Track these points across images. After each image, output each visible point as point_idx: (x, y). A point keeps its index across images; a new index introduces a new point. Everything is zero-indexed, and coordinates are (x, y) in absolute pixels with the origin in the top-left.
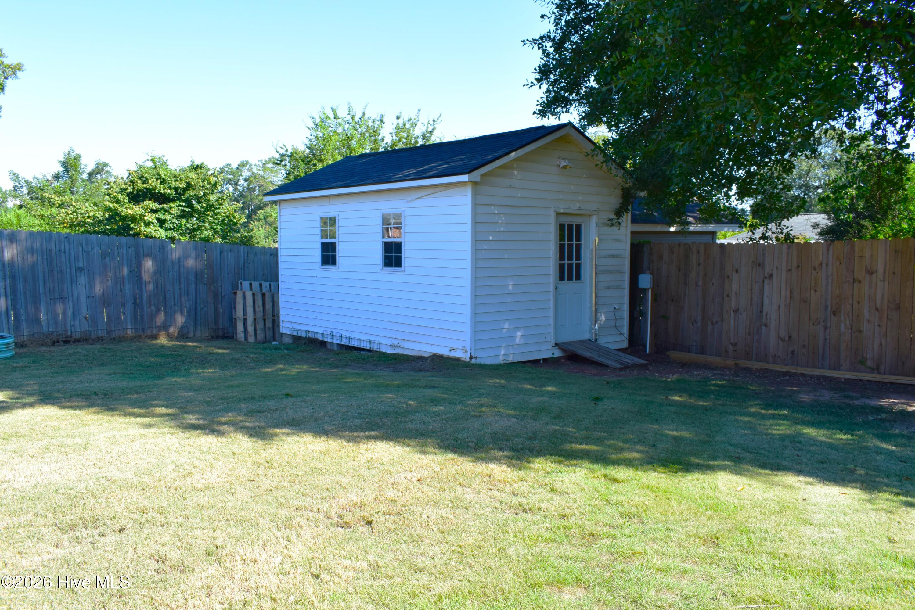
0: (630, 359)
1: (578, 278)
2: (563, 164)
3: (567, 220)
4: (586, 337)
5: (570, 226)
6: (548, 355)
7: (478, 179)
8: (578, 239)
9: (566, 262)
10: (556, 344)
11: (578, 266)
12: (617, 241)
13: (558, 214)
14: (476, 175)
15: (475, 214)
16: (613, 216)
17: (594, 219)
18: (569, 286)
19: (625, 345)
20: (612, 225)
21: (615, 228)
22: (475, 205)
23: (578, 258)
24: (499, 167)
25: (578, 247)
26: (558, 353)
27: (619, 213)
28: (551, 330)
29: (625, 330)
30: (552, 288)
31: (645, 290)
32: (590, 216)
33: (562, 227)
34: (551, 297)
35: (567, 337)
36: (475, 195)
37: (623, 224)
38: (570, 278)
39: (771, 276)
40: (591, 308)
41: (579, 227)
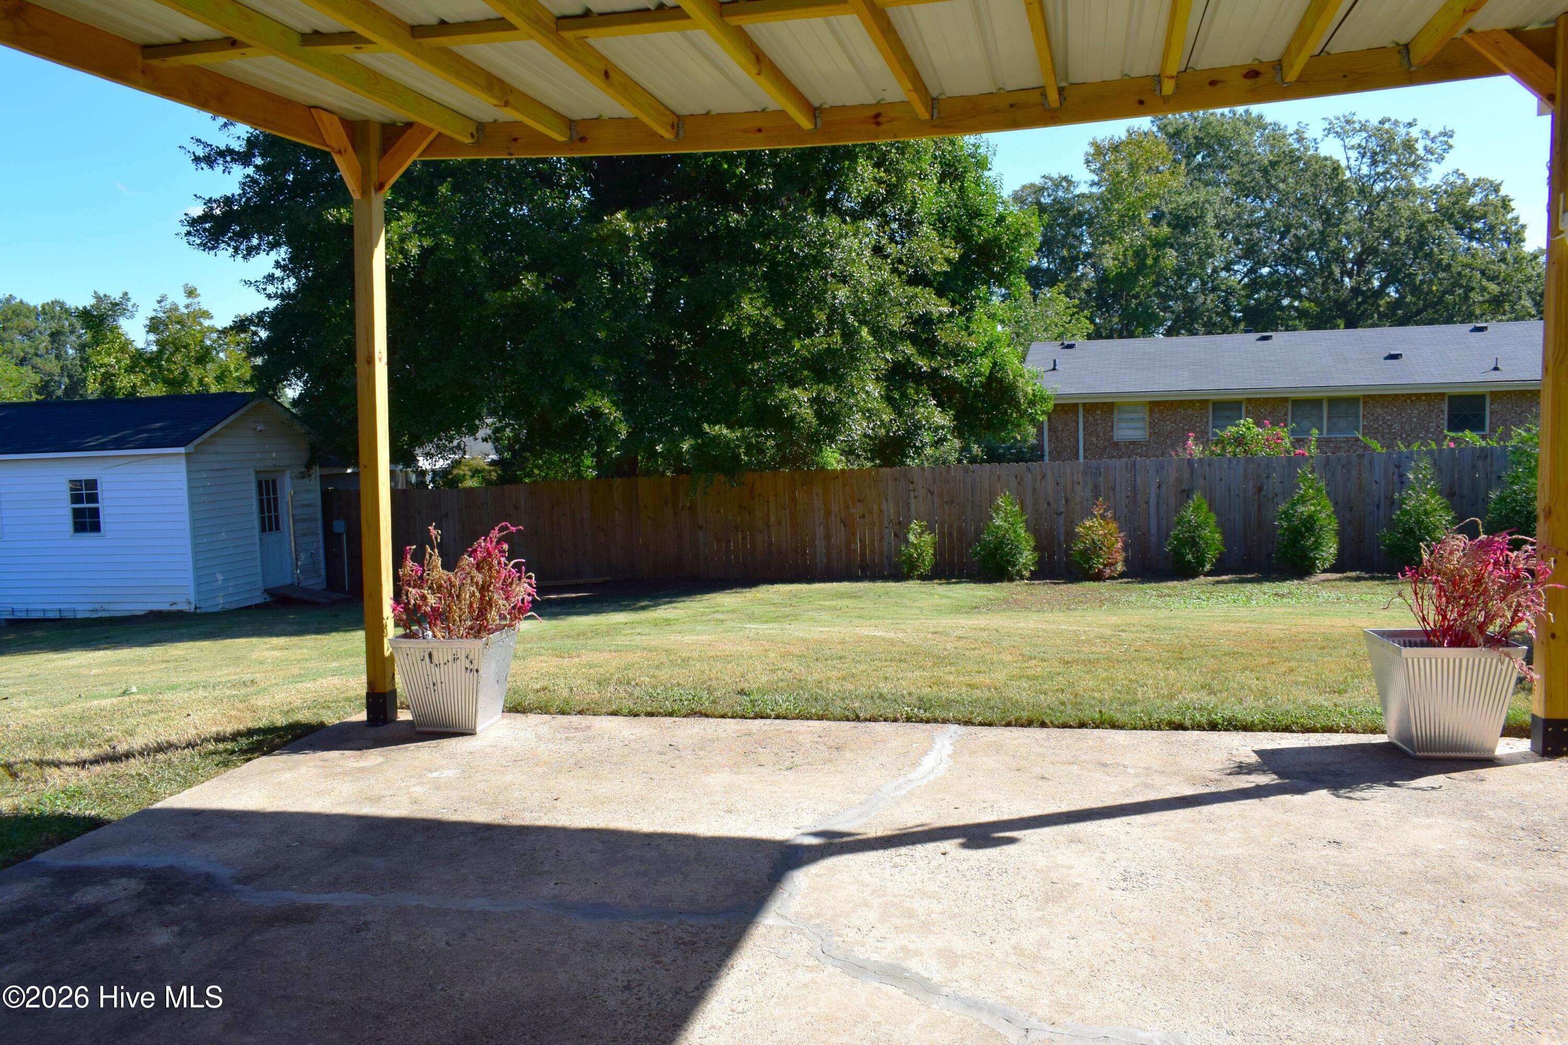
0: (335, 596)
1: (278, 528)
2: (259, 428)
3: (263, 477)
4: (289, 581)
5: (267, 482)
6: (260, 600)
7: (192, 450)
8: (275, 492)
9: (266, 514)
10: (266, 591)
11: (277, 518)
12: (308, 491)
13: (257, 472)
14: (191, 447)
15: (190, 480)
16: (304, 470)
17: (288, 474)
18: (272, 536)
19: (324, 586)
20: (303, 477)
21: (306, 480)
22: (189, 472)
23: (276, 510)
24: (211, 436)
25: (276, 500)
26: (268, 599)
27: (309, 466)
28: (260, 577)
29: (323, 572)
30: (257, 540)
31: (339, 535)
32: (284, 471)
33: (260, 483)
34: (257, 548)
35: (274, 583)
36: (189, 462)
37: (313, 476)
38: (271, 530)
39: (447, 515)
40: (291, 554)
41: (274, 482)
